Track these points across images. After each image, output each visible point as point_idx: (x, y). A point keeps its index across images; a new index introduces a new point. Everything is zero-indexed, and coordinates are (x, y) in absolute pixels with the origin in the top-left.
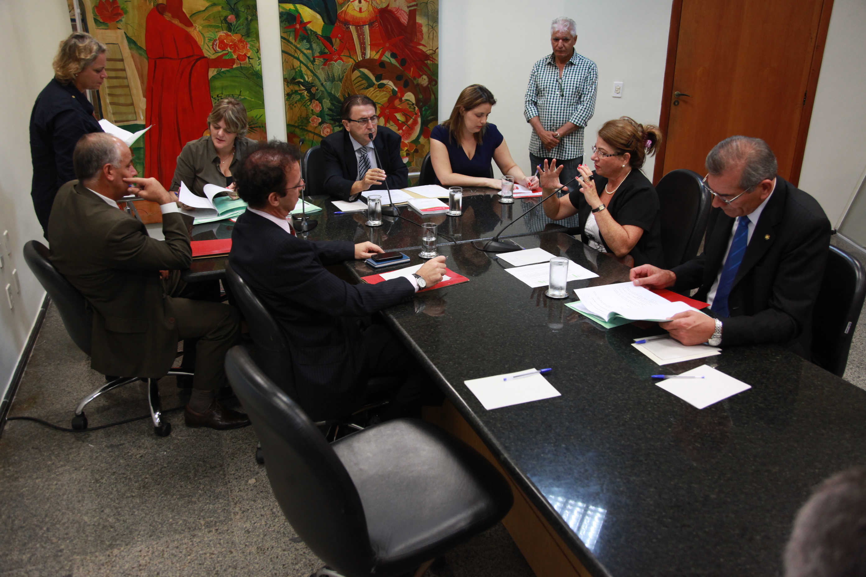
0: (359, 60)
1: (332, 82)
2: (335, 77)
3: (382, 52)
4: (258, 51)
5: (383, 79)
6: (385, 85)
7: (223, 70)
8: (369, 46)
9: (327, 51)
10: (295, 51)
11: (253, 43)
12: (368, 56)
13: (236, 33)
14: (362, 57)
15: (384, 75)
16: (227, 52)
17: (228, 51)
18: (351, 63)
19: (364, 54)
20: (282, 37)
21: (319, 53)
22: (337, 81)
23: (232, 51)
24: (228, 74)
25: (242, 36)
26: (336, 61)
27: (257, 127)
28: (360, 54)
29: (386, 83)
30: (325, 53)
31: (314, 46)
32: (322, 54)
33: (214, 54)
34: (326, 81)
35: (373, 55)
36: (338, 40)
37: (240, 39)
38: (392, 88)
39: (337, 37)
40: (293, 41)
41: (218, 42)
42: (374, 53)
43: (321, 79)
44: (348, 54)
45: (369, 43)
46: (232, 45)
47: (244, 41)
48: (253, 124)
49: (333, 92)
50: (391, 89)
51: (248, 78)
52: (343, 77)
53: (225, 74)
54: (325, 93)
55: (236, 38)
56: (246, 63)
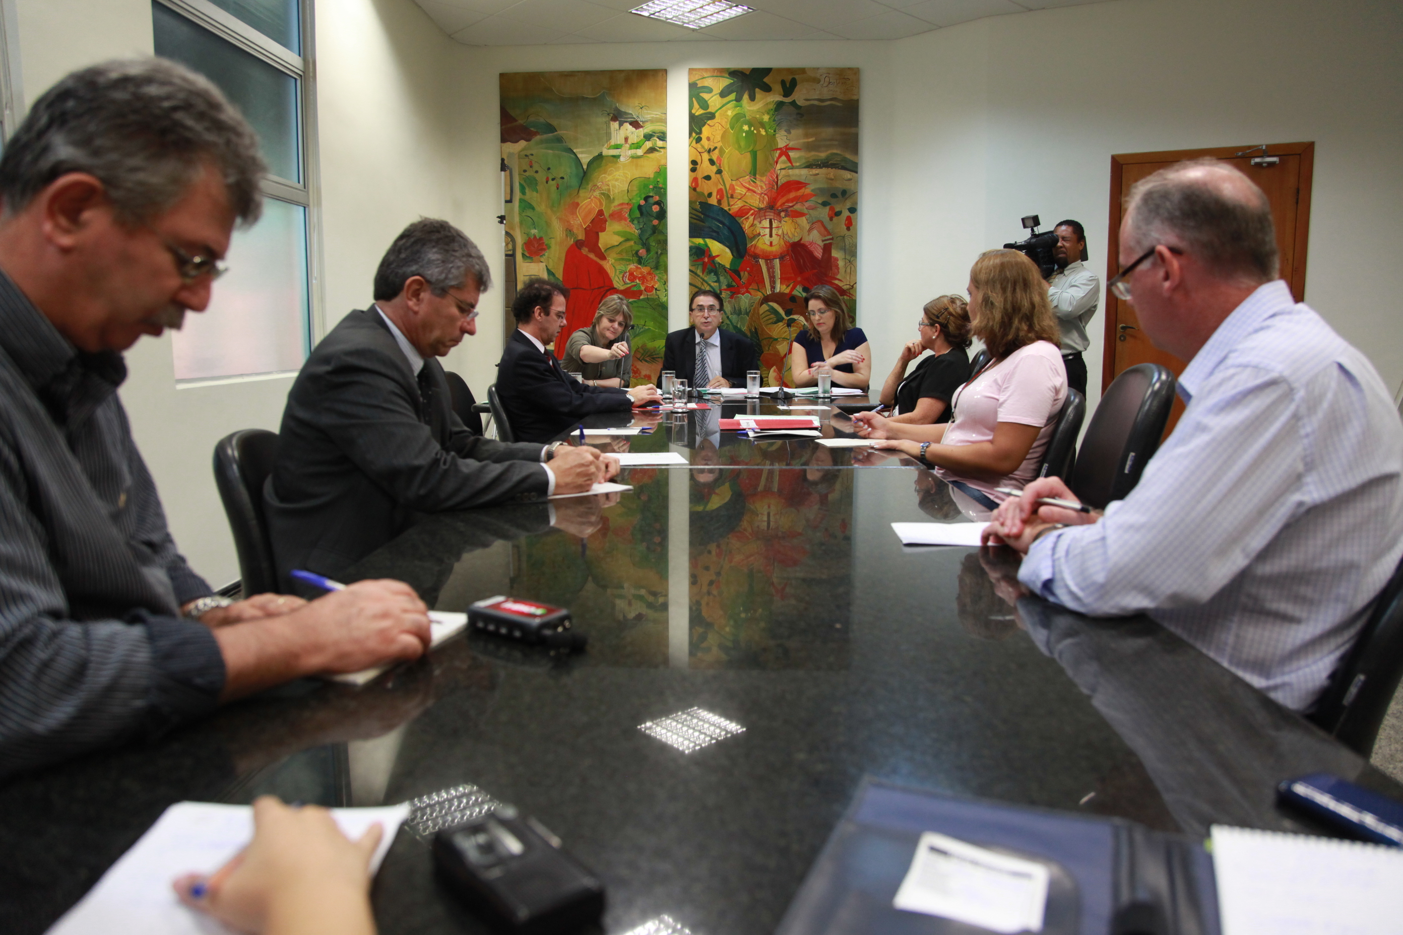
0: (768, 293)
1: (739, 315)
2: (742, 310)
3: (793, 286)
4: (666, 283)
5: (794, 314)
6: (796, 320)
7: (631, 300)
8: (779, 280)
9: (734, 284)
10: (702, 283)
11: (660, 276)
12: (777, 290)
13: (646, 266)
14: (771, 291)
15: (794, 309)
16: (636, 284)
17: (637, 282)
18: (759, 297)
19: (773, 287)
20: (690, 271)
21: (726, 286)
22: (744, 315)
23: (640, 283)
24: (635, 305)
25: (651, 269)
26: (743, 294)
27: (659, 358)
28: (770, 288)
29: (796, 319)
30: (733, 286)
31: (722, 278)
32: (729, 287)
33: (623, 285)
34: (731, 314)
35: (783, 289)
36: (746, 273)
37: (649, 272)
38: (803, 324)
39: (746, 270)
40: (701, 274)
41: (628, 274)
42: (784, 287)
43: (727, 312)
44: (757, 288)
45: (779, 277)
46: (640, 277)
47: (653, 273)
48: (655, 354)
49: (739, 326)
50: (802, 325)
51: (654, 309)
52: (750, 310)
53: (632, 304)
54: (731, 326)
55: (645, 270)
56: (653, 294)
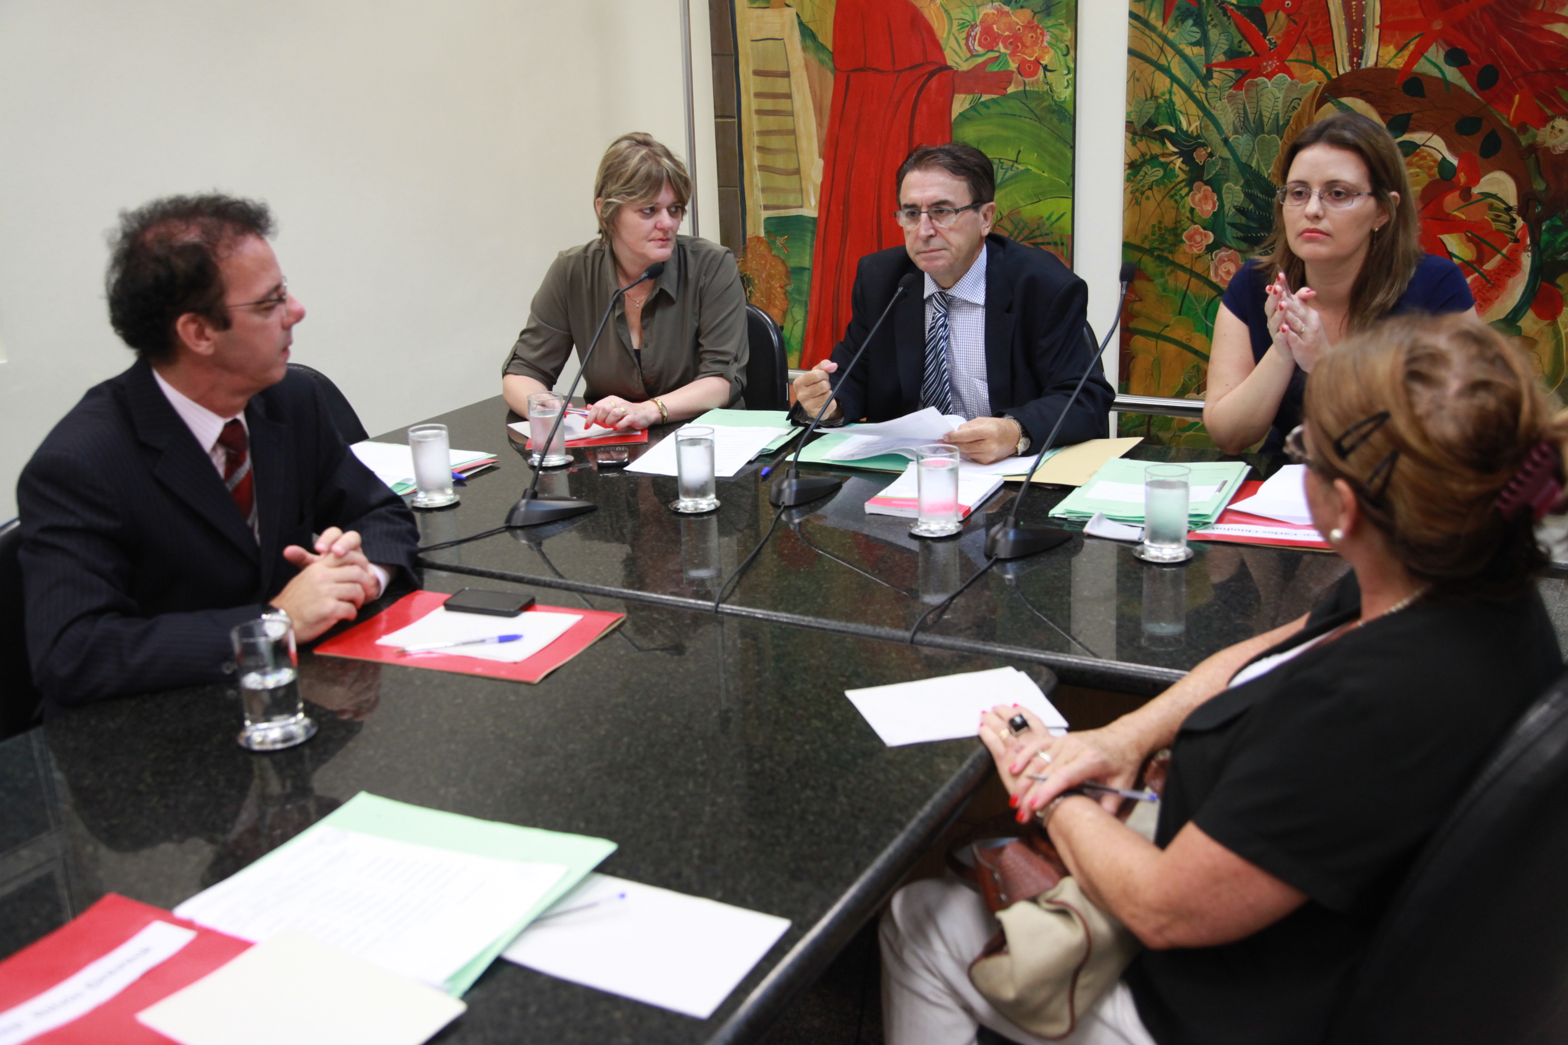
0: (1341, 72)
1: (1255, 134)
2: (1265, 120)
3: (1417, 45)
4: (1072, 48)
5: (1413, 130)
6: (1418, 146)
7: (985, 98)
8: (1377, 31)
9: (1246, 47)
10: (1162, 50)
11: (1057, 32)
12: (1370, 61)
13: (1022, 7)
14: (1351, 63)
15: (1415, 116)
16: (997, 54)
17: (999, 51)
18: (1314, 83)
19: (1357, 53)
20: (1132, 15)
21: (1225, 53)
22: (1269, 134)
23: (1008, 52)
24: (994, 109)
25: (1035, 14)
26: (1270, 76)
27: (1049, 244)
28: (1346, 55)
29: (1419, 142)
30: (1242, 53)
31: (1214, 34)
32: (1234, 56)
33: (967, 60)
34: (1236, 132)
35: (1387, 58)
36: (1282, 15)
37: (1029, 22)
38: (1439, 157)
39: (1282, 7)
40: (1159, 24)
41: (978, 29)
42: (1392, 49)
43: (1224, 127)
44: (1309, 56)
45: (1378, 22)
46: (1008, 37)
47: (1038, 27)
48: (1041, 235)
49: (1254, 164)
50: (1435, 161)
51: (1039, 119)
52: (1289, 120)
53: (988, 108)
54: (1233, 165)
55: (1019, 18)
56: (1037, 81)
